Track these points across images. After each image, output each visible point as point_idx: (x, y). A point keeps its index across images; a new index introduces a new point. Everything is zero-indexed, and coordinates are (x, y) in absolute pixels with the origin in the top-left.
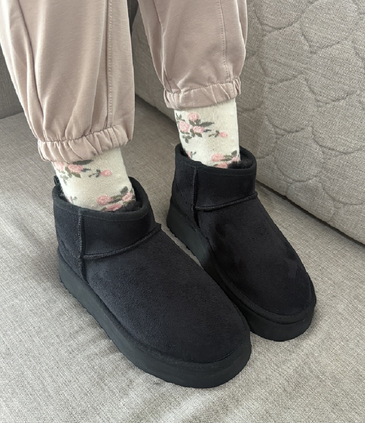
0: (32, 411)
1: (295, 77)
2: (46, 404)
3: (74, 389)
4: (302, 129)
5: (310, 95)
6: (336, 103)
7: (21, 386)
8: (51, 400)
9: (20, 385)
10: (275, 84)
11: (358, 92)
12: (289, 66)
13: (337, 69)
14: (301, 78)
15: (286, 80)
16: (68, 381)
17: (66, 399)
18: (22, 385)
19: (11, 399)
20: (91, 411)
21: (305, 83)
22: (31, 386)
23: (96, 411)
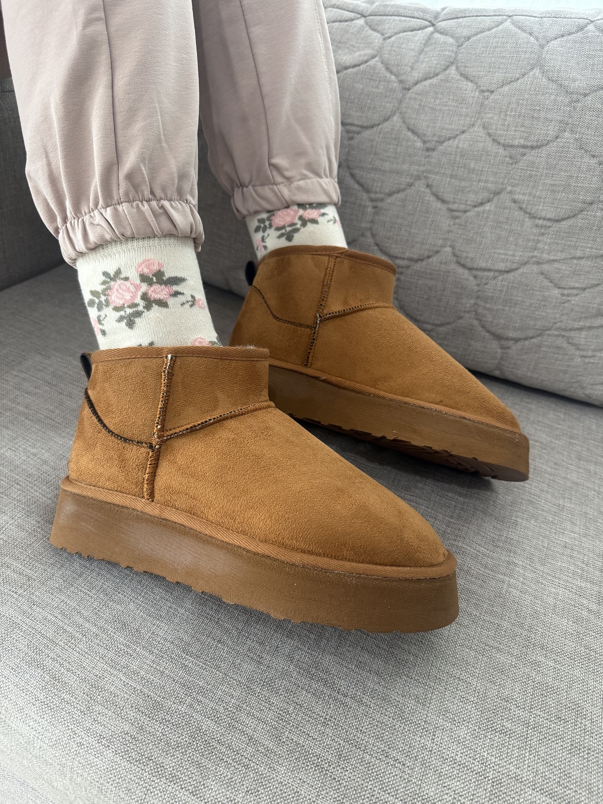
0: (253, 791)
1: (410, 185)
2: (271, 768)
3: (302, 723)
4: (437, 252)
5: (439, 205)
6: (480, 209)
7: (210, 754)
8: (275, 757)
9: (207, 753)
10: (382, 200)
11: (509, 188)
12: (399, 173)
13: (472, 165)
14: (420, 186)
15: (398, 192)
16: (284, 712)
17: (299, 746)
18: (210, 752)
19: (204, 785)
20: (351, 751)
21: (428, 191)
22: (227, 745)
23: (357, 747)
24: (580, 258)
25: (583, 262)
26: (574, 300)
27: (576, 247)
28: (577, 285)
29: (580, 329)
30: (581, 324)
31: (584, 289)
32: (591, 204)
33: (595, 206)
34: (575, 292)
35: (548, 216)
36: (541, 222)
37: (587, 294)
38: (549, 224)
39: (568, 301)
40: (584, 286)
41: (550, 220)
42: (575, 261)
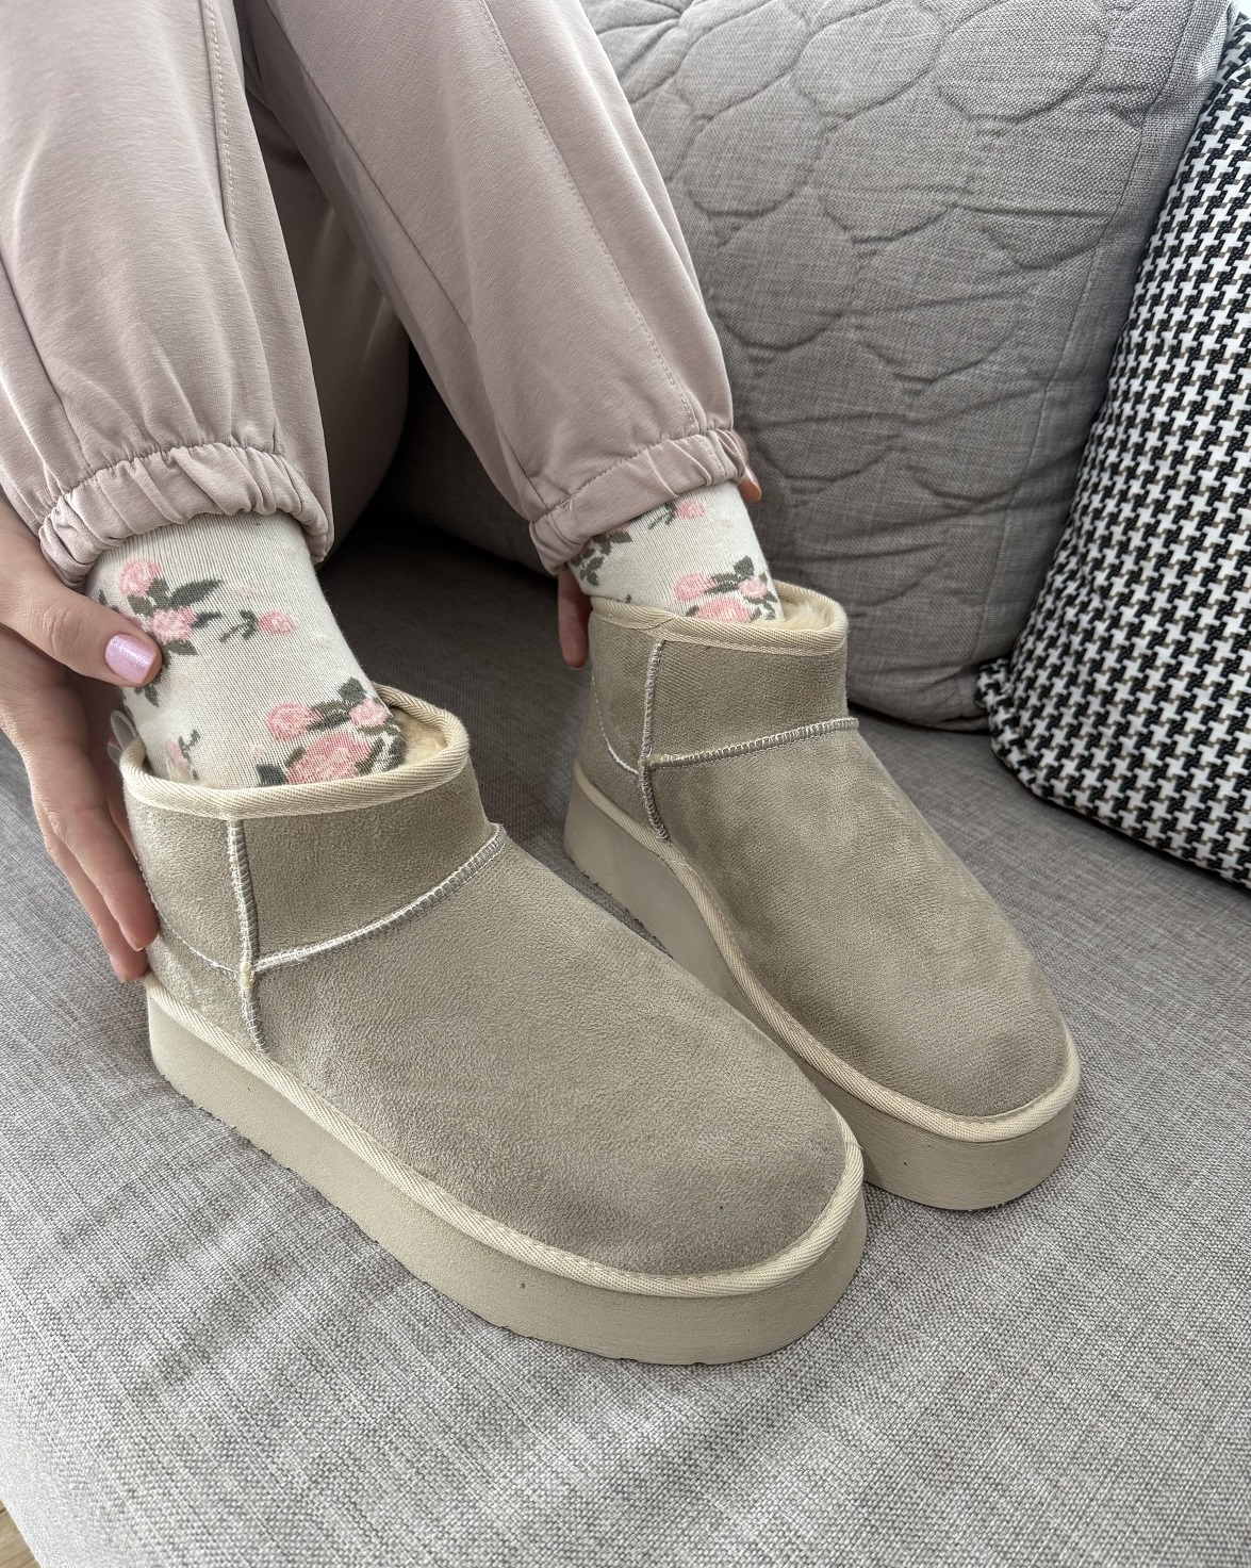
24: (820, 420)
25: (826, 427)
26: (816, 500)
27: (813, 399)
28: (816, 472)
29: (831, 558)
30: (828, 548)
31: (833, 480)
32: (838, 315)
33: (844, 321)
34: (815, 484)
35: (767, 340)
36: (754, 352)
37: (836, 489)
38: (766, 354)
39: (805, 503)
40: (829, 473)
41: (768, 347)
42: (814, 426)
